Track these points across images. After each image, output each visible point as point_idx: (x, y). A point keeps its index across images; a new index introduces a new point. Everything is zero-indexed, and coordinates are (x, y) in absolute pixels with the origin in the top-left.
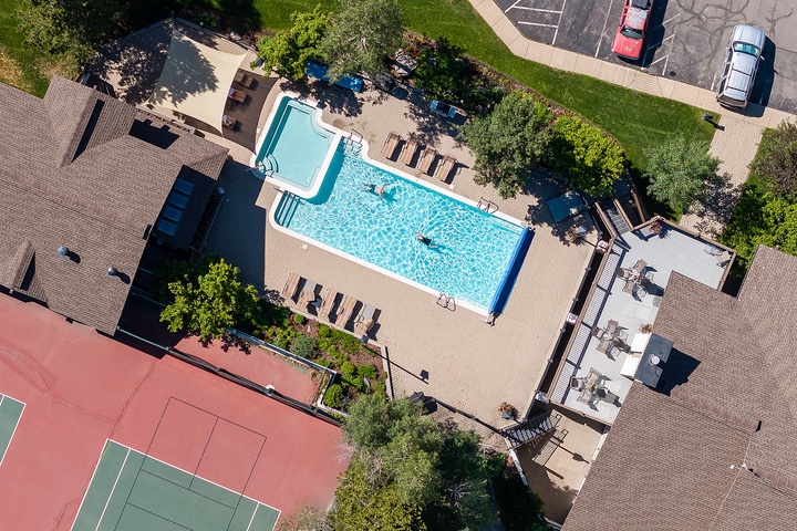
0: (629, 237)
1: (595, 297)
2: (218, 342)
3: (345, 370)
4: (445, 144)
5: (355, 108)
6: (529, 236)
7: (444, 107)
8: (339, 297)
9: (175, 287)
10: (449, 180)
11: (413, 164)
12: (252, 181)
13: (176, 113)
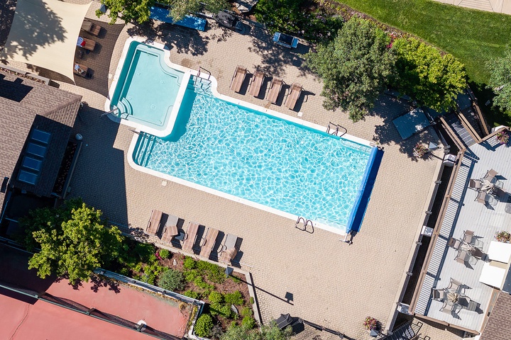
0: (476, 148)
1: (449, 209)
2: (87, 284)
3: (213, 300)
4: (290, 74)
5: (201, 47)
6: (379, 155)
7: (287, 38)
8: (201, 230)
9: (40, 235)
10: (297, 108)
11: (261, 95)
12: (108, 125)
13: (30, 66)
